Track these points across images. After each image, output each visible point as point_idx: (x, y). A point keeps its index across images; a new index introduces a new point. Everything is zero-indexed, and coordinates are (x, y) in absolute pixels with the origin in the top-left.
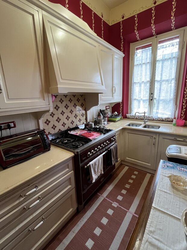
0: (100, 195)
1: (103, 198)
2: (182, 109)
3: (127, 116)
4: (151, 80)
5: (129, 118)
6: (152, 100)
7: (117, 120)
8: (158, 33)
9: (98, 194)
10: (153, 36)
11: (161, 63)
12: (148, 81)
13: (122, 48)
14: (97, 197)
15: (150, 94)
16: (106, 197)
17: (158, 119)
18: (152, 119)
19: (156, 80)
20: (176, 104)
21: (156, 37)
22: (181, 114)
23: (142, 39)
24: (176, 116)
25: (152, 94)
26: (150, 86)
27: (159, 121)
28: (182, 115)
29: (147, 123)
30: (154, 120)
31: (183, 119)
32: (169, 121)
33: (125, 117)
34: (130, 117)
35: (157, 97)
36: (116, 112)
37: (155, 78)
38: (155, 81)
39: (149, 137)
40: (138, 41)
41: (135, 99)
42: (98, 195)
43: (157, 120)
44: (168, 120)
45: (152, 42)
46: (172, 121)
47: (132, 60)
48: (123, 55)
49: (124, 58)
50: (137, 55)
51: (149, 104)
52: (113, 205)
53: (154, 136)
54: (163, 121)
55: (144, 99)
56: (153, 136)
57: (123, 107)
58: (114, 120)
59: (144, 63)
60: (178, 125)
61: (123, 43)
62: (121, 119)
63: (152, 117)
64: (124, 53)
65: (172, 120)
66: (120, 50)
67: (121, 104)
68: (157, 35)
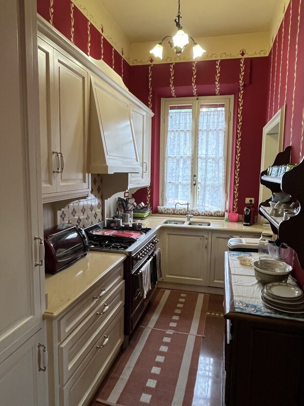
0: (143, 327)
1: (151, 330)
2: (234, 199)
3: (159, 209)
4: (192, 156)
5: (162, 213)
6: (195, 185)
7: (145, 216)
8: (200, 94)
9: (141, 326)
10: (193, 96)
11: (205, 135)
12: (189, 157)
13: (149, 103)
14: (142, 330)
15: (192, 176)
16: (154, 327)
17: (206, 213)
18: (197, 213)
19: (200, 157)
20: (226, 192)
21: (197, 99)
22: (234, 205)
23: (178, 96)
24: (227, 208)
25: (195, 176)
26: (192, 164)
27: (207, 216)
28: (234, 207)
29: (192, 220)
30: (199, 215)
31: (236, 213)
32: (219, 216)
33: (155, 212)
34: (163, 211)
35: (202, 181)
36: (142, 203)
37: (198, 154)
38: (198, 158)
39: (199, 238)
40: (172, 97)
41: (170, 182)
42: (141, 328)
43: (203, 214)
44: (218, 214)
45: (193, 104)
46: (223, 216)
47: (164, 123)
48: (153, 114)
49: (153, 118)
50: (171, 117)
51: (191, 191)
52: (167, 332)
53: (206, 236)
54: (211, 216)
55: (185, 182)
56: (203, 236)
57: (152, 194)
58: (140, 216)
59: (182, 131)
60: (230, 220)
61: (151, 96)
62: (149, 214)
63: (197, 210)
64: (153, 111)
65: (223, 214)
66: (148, 105)
67: (148, 189)
68: (198, 96)
